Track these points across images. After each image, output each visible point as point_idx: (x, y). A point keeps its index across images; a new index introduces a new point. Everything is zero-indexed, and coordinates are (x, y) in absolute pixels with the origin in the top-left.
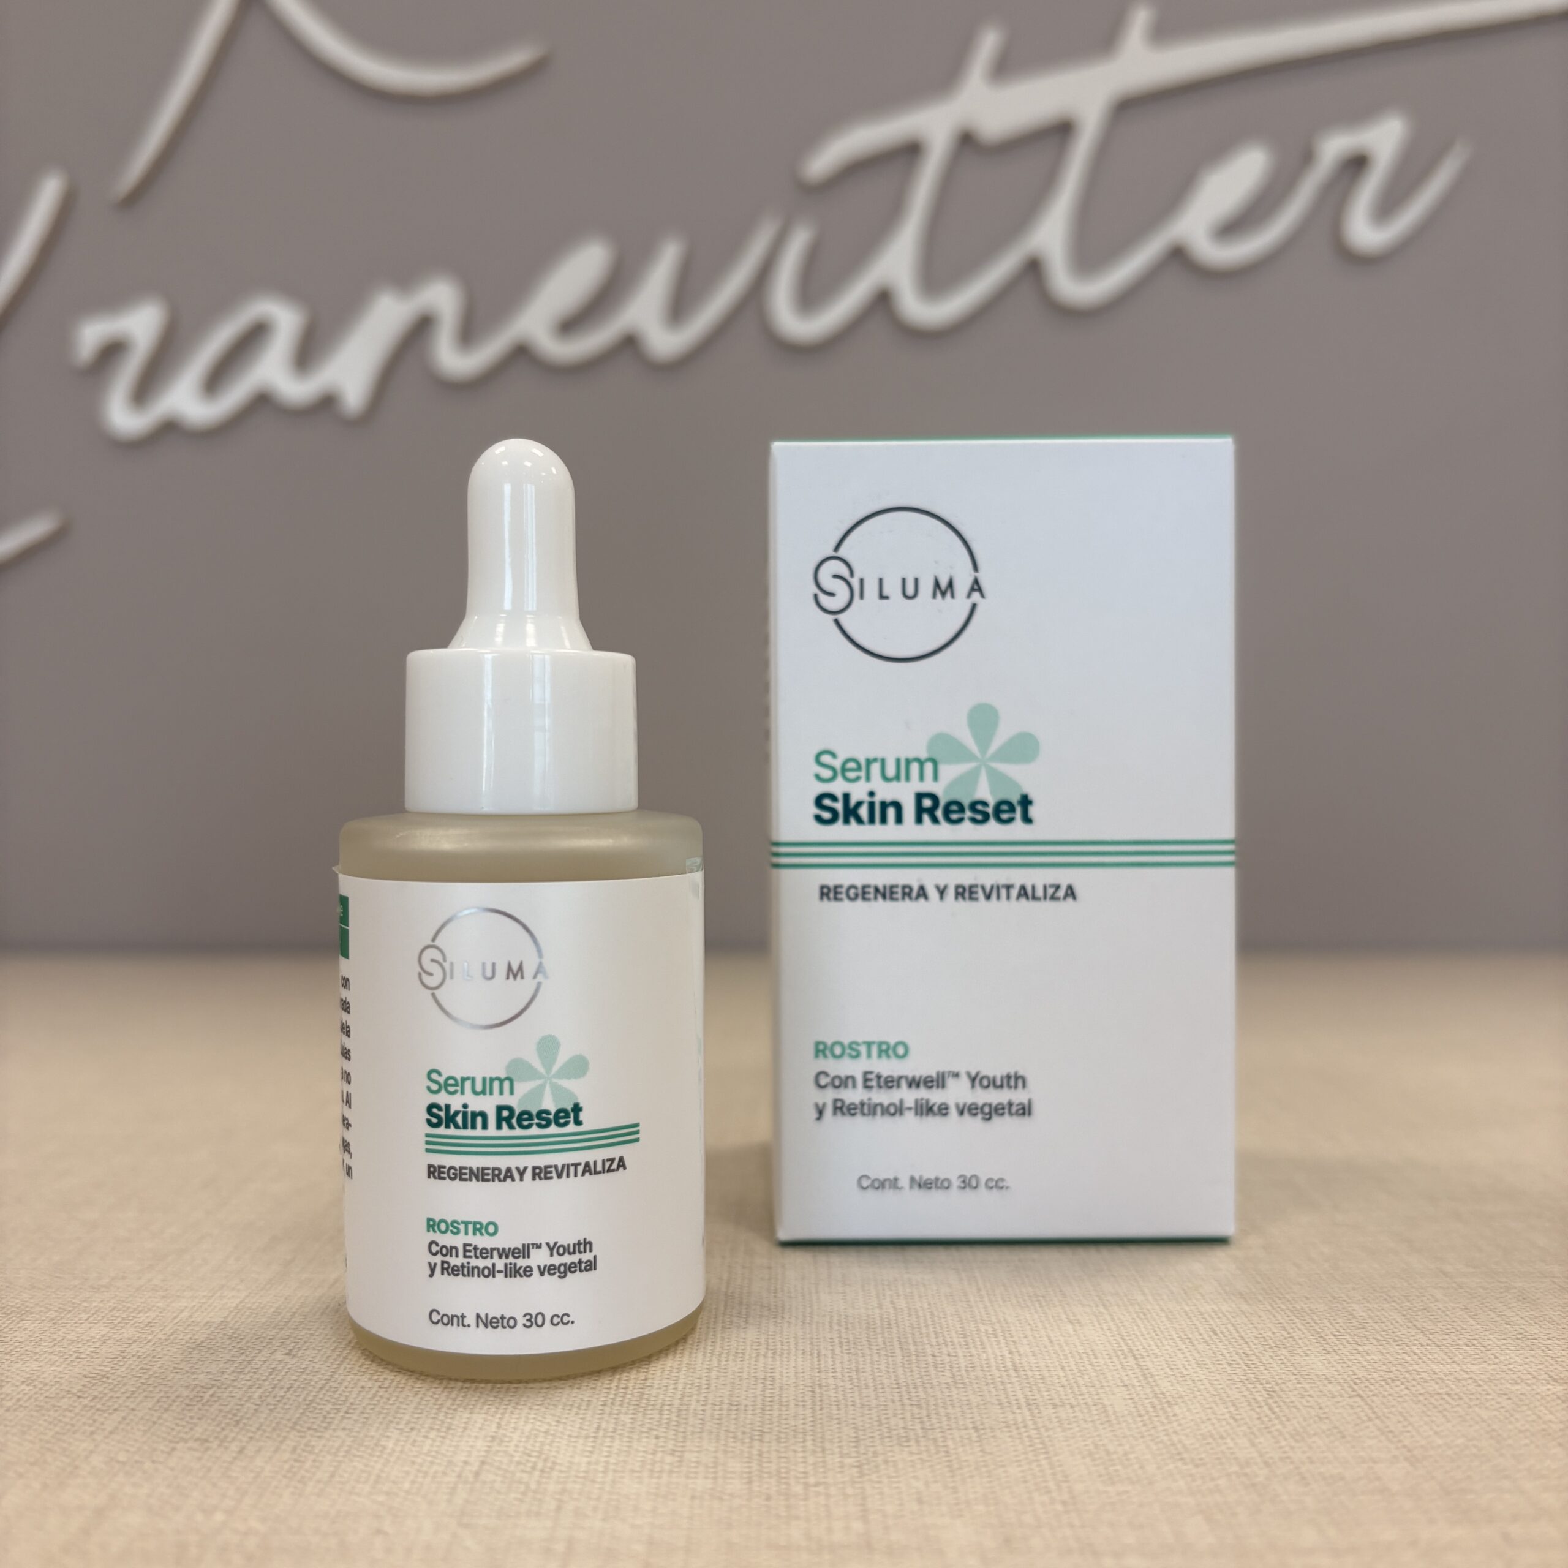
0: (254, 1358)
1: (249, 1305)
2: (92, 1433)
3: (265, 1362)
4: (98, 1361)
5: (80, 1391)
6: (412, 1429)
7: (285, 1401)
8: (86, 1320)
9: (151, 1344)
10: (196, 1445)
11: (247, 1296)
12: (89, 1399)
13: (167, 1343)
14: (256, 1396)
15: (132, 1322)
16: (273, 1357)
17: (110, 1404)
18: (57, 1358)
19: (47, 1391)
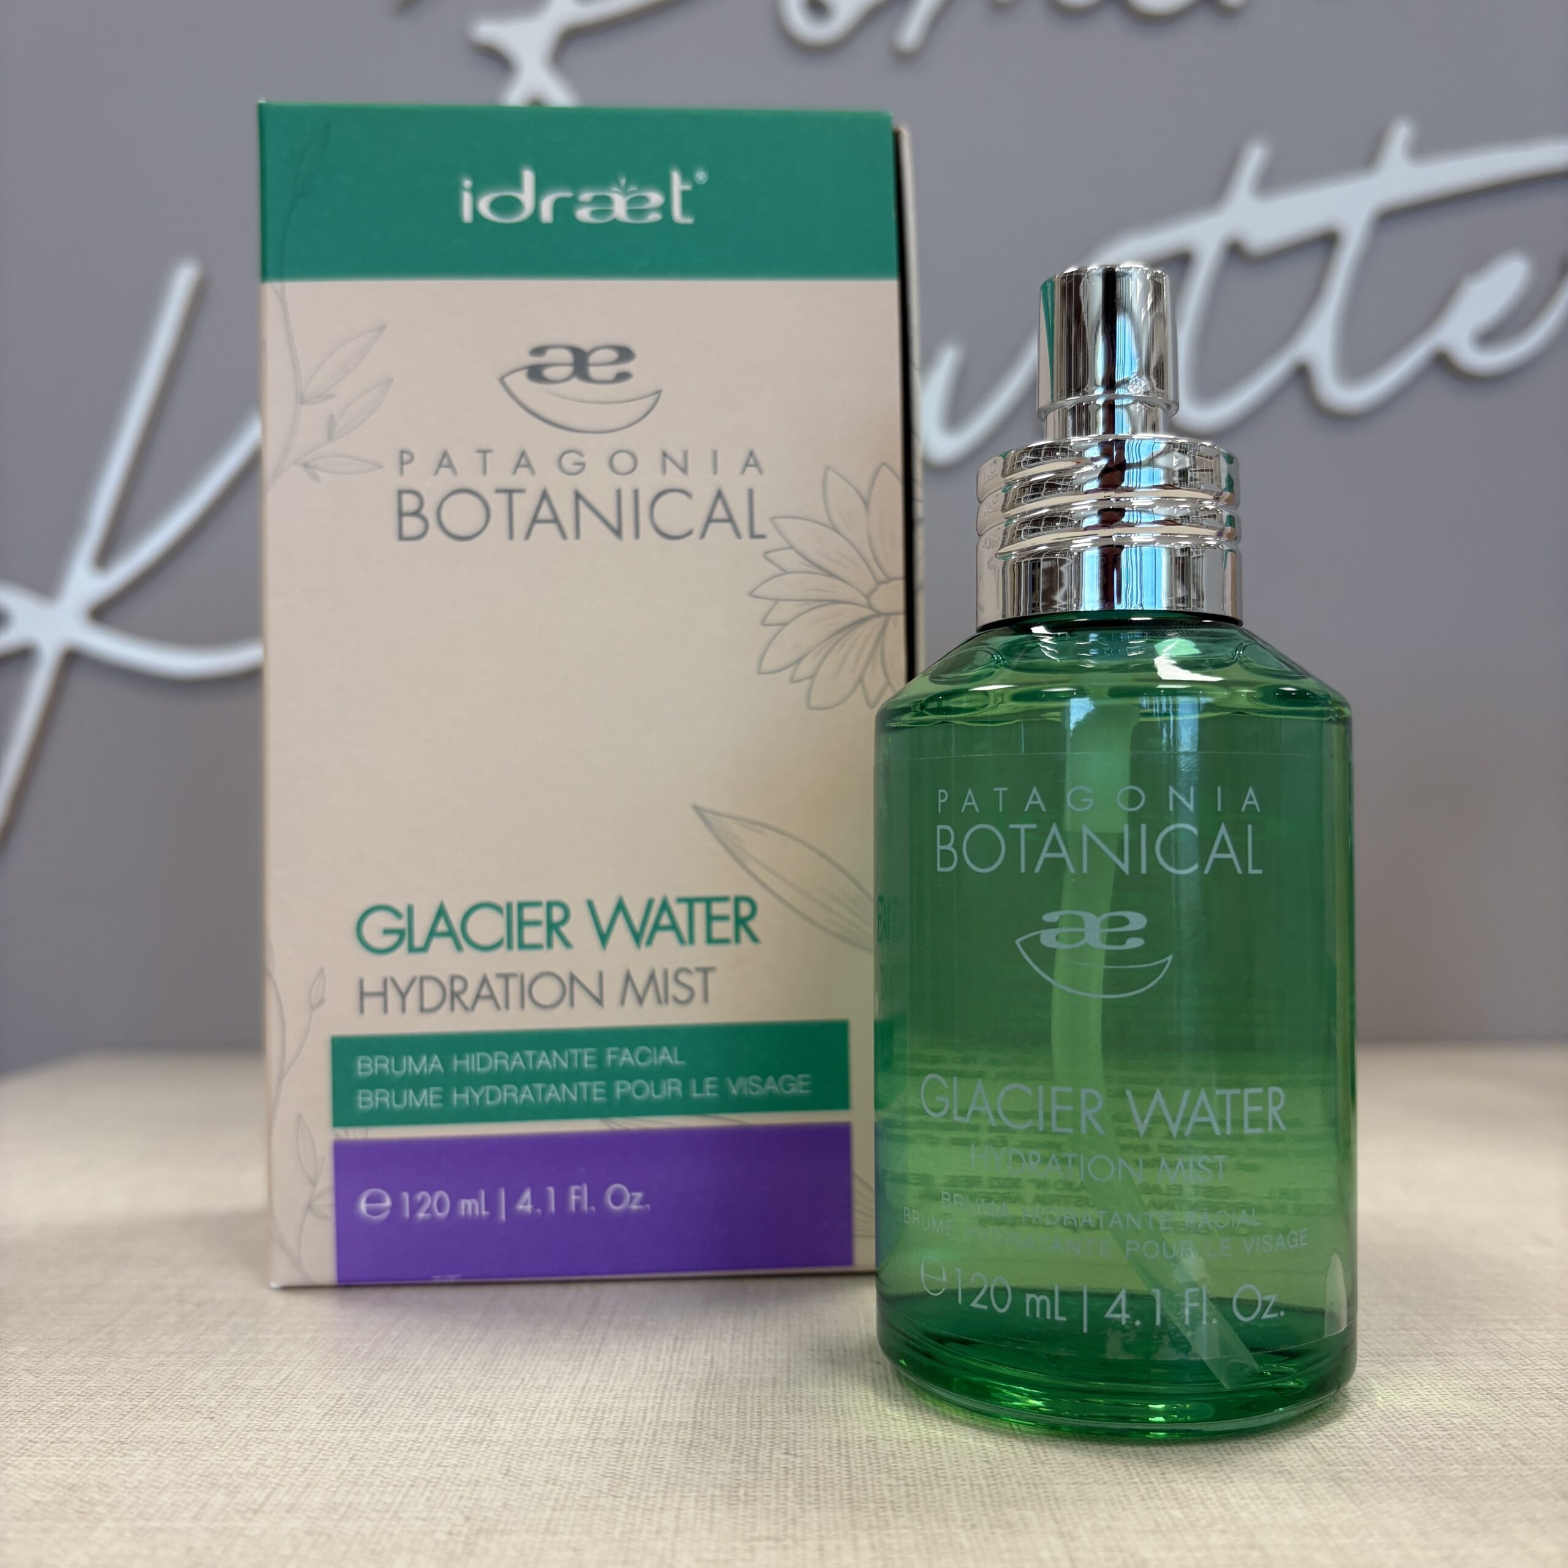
0: (756, 1459)
1: (707, 1405)
2: (658, 1532)
3: (770, 1461)
4: (604, 1461)
5: (610, 1490)
6: (973, 1526)
7: (823, 1499)
8: (557, 1420)
9: (642, 1444)
10: (771, 1543)
11: (698, 1397)
12: (626, 1498)
13: (657, 1443)
14: (790, 1494)
15: (605, 1422)
16: (775, 1457)
17: (650, 1503)
18: (558, 1458)
19: (578, 1490)
